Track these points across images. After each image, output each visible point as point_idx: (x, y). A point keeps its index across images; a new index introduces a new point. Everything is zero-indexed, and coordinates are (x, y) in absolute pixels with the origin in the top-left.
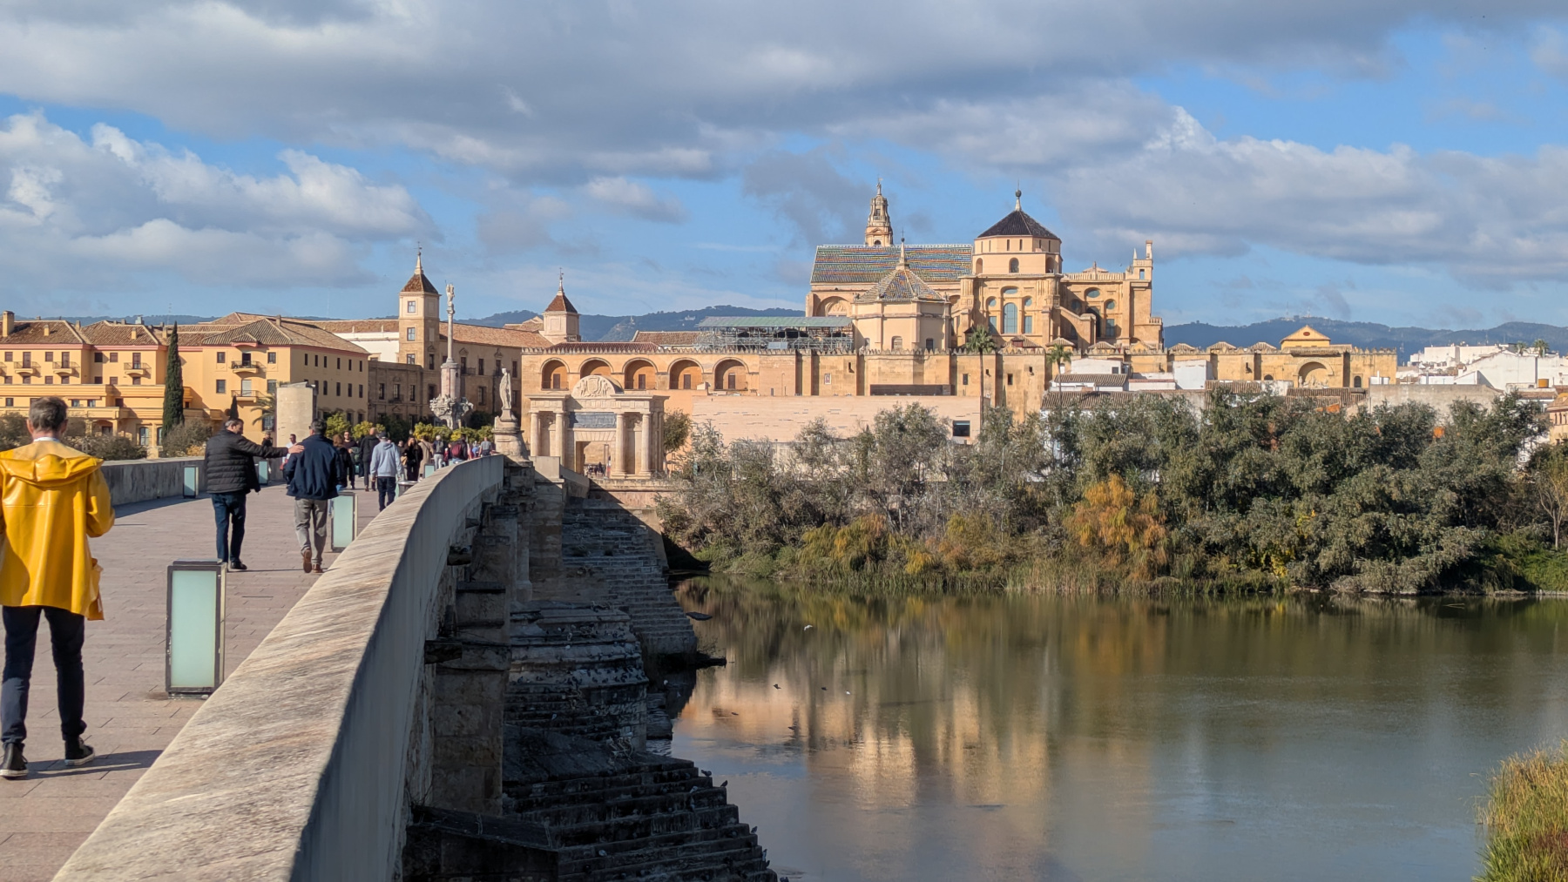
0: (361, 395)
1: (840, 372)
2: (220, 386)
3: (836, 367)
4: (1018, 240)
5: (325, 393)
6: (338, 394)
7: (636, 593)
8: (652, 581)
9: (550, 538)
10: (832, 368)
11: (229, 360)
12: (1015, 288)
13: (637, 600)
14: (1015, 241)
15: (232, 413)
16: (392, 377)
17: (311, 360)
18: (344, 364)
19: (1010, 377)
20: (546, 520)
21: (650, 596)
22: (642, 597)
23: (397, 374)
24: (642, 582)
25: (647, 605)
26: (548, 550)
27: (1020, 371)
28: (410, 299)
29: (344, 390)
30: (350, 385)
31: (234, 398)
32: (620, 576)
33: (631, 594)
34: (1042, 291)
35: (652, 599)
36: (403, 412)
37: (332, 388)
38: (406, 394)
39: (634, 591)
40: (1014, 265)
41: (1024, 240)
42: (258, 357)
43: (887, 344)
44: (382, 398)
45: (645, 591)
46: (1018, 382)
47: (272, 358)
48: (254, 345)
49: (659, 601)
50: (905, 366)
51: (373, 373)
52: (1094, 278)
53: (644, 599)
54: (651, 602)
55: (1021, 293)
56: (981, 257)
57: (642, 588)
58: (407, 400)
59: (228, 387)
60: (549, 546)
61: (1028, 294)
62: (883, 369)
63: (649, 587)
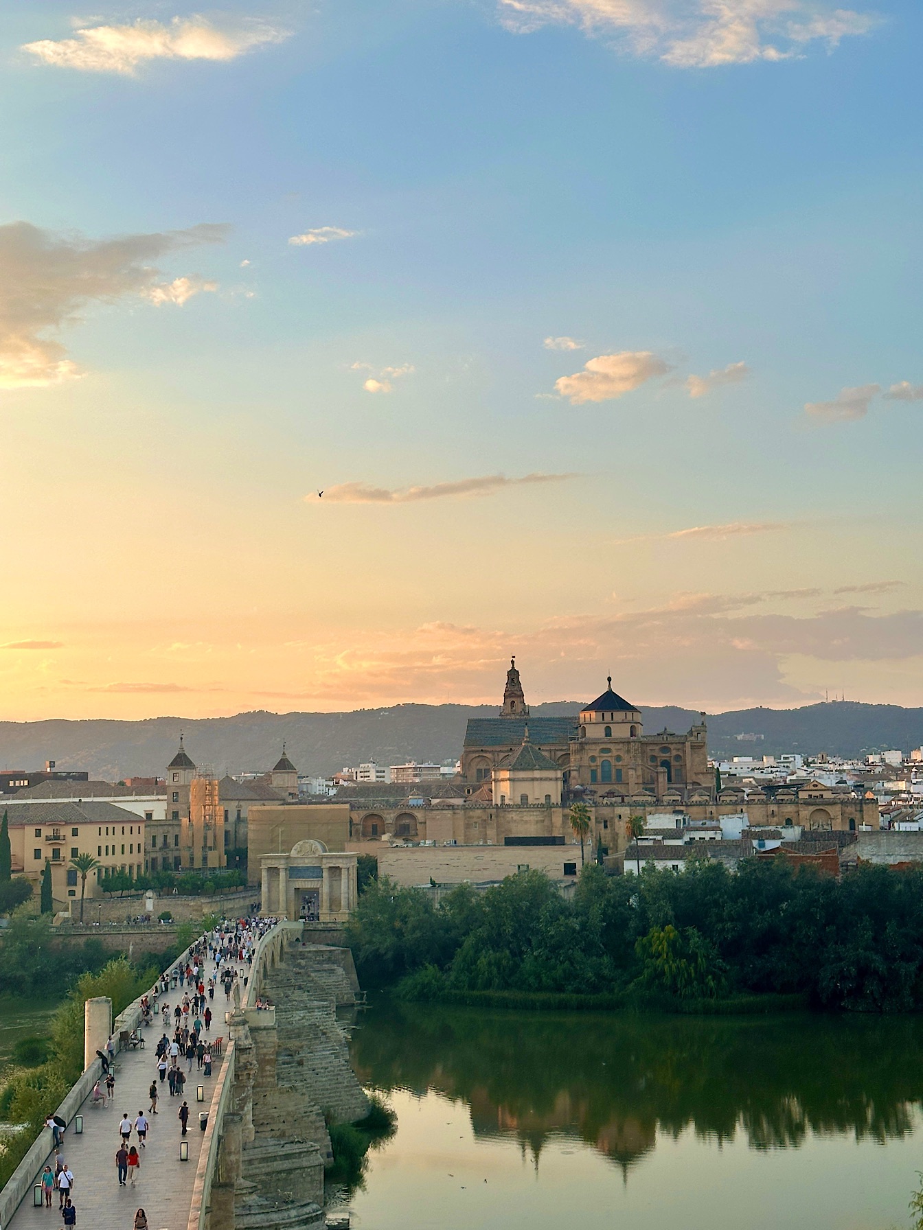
0: (139, 852)
1: (485, 820)
2: (37, 854)
3: (481, 817)
4: (610, 713)
5: (113, 854)
6: (123, 853)
7: (329, 1080)
8: (340, 1070)
9: (268, 1068)
10: (479, 817)
11: (44, 834)
12: (609, 750)
13: (330, 1085)
14: (608, 715)
15: (46, 873)
16: (161, 831)
17: (103, 831)
18: (127, 830)
19: (605, 822)
20: (265, 1055)
21: (340, 1080)
22: (334, 1082)
23: (165, 828)
24: (333, 1071)
25: (337, 1088)
26: (267, 1076)
27: (612, 818)
28: (175, 771)
29: (127, 849)
30: (131, 845)
31: (47, 862)
32: (318, 1068)
33: (326, 1081)
34: (628, 751)
35: (340, 1083)
36: (170, 855)
37: (118, 850)
38: (171, 841)
39: (329, 1077)
40: (608, 732)
41: (614, 713)
42: (66, 831)
43: (518, 801)
44: (154, 845)
45: (335, 1078)
46: (611, 826)
47: (75, 832)
48: (64, 823)
49: (346, 1084)
50: (531, 815)
51: (148, 829)
52: (665, 739)
53: (336, 1084)
54: (340, 1085)
55: (615, 753)
56: (585, 726)
57: (334, 1075)
58: (172, 846)
59: (43, 856)
60: (268, 1073)
61: (618, 753)
62: (514, 818)
63: (339, 1074)
